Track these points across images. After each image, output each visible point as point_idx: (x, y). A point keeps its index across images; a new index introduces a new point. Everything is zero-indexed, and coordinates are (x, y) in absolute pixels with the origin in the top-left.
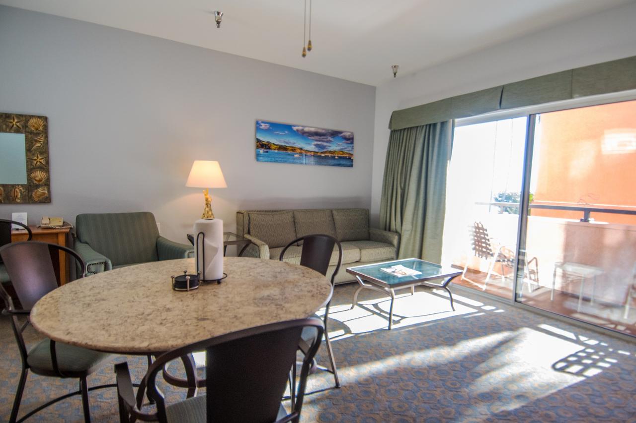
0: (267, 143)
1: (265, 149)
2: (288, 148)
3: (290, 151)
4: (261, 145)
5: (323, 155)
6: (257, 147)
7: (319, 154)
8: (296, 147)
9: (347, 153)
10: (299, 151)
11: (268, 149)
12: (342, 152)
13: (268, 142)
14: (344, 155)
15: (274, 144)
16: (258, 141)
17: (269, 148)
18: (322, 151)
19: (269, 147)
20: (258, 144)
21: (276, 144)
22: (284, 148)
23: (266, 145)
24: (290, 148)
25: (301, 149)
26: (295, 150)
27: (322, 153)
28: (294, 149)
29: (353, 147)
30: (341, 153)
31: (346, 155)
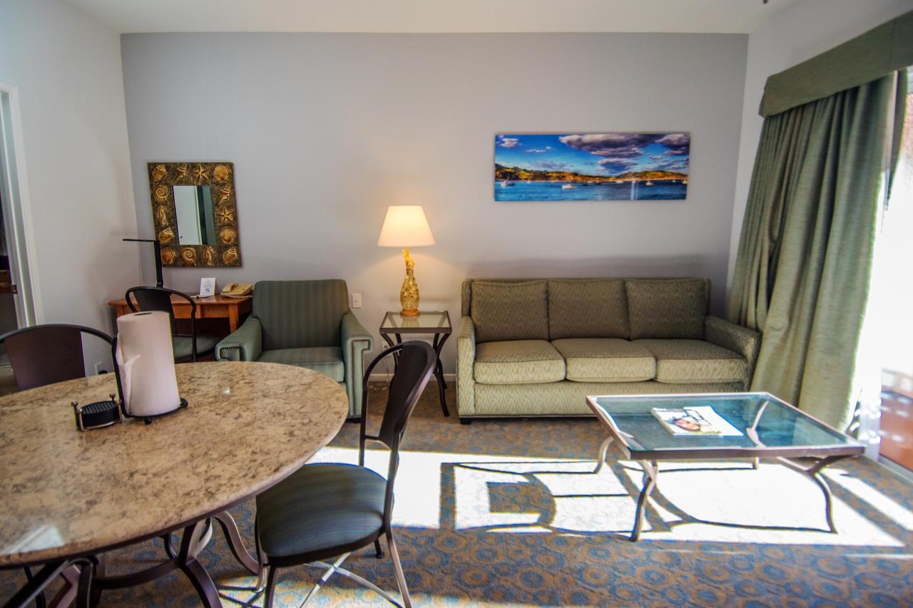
0: (513, 171)
1: (510, 179)
2: (550, 174)
3: (554, 179)
4: (503, 174)
5: (619, 181)
6: (497, 178)
7: (611, 180)
8: (567, 171)
9: (673, 174)
10: (572, 178)
11: (514, 179)
12: (662, 172)
13: (516, 169)
14: (666, 178)
15: (525, 170)
16: (498, 167)
17: (517, 178)
18: (619, 174)
19: (517, 176)
20: (498, 173)
21: (528, 169)
22: (544, 176)
23: (511, 173)
24: (555, 175)
25: (575, 174)
26: (563, 177)
27: (618, 177)
28: (561, 176)
29: (688, 160)
30: (660, 174)
31: (670, 178)
